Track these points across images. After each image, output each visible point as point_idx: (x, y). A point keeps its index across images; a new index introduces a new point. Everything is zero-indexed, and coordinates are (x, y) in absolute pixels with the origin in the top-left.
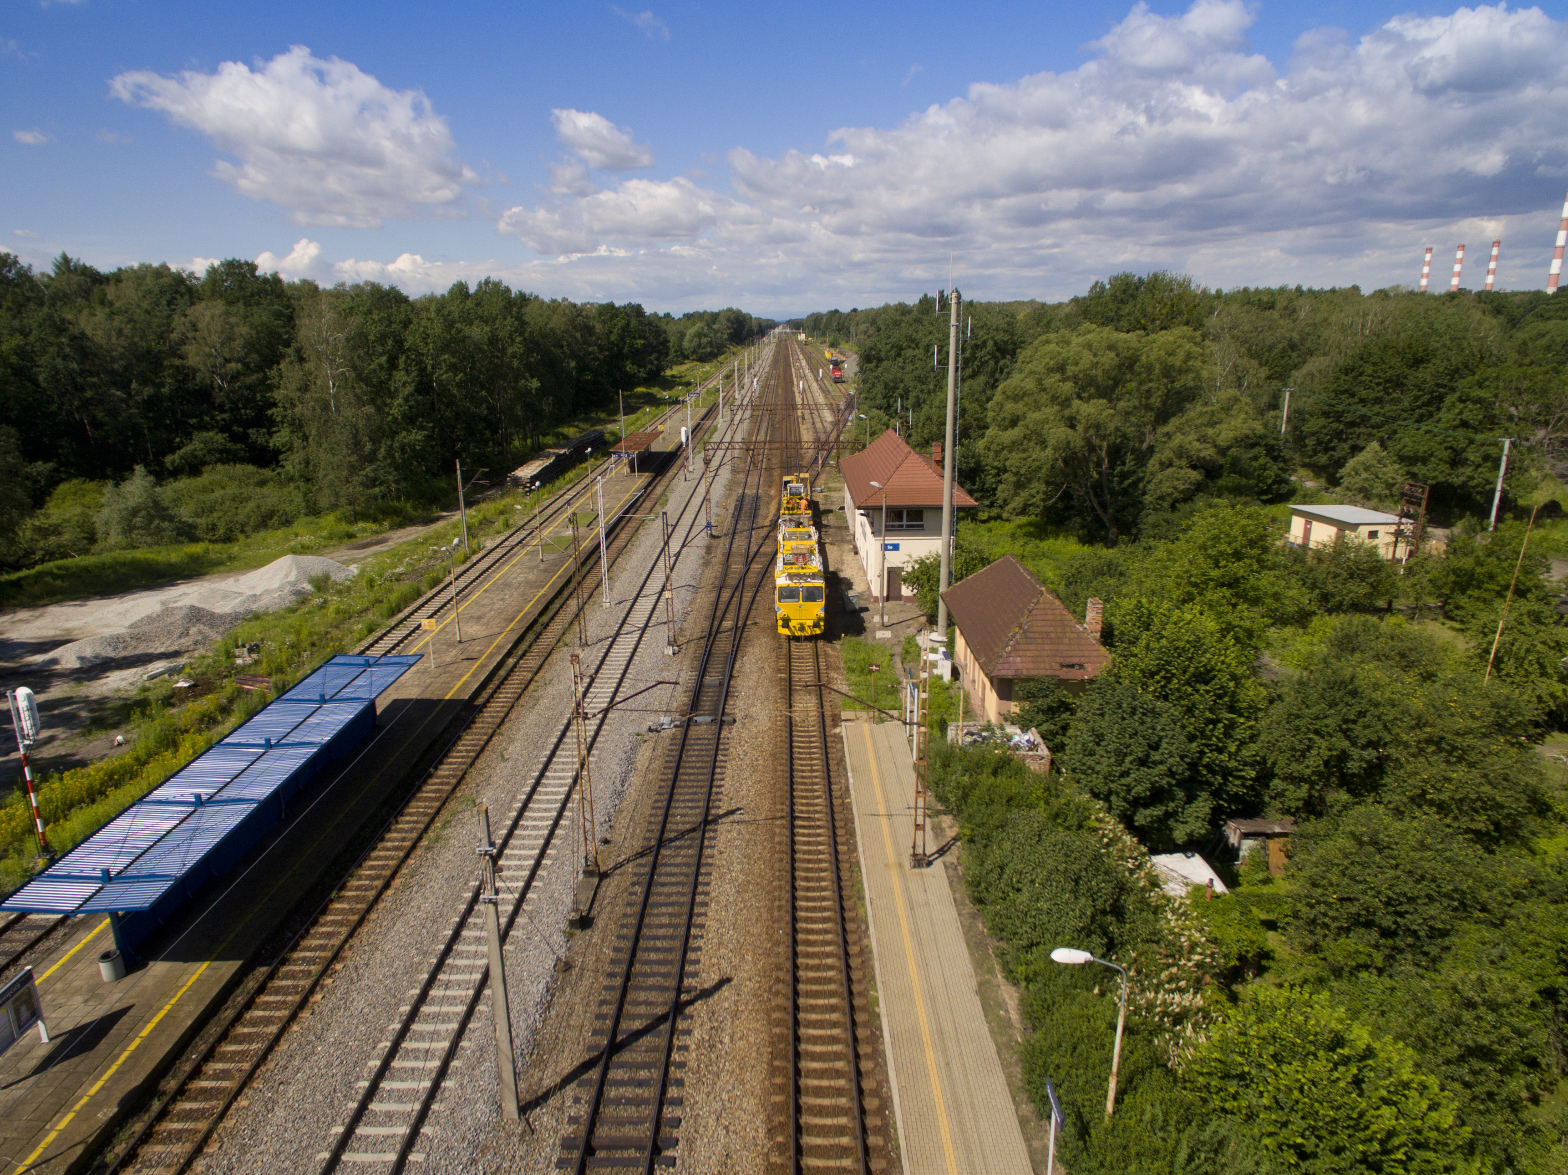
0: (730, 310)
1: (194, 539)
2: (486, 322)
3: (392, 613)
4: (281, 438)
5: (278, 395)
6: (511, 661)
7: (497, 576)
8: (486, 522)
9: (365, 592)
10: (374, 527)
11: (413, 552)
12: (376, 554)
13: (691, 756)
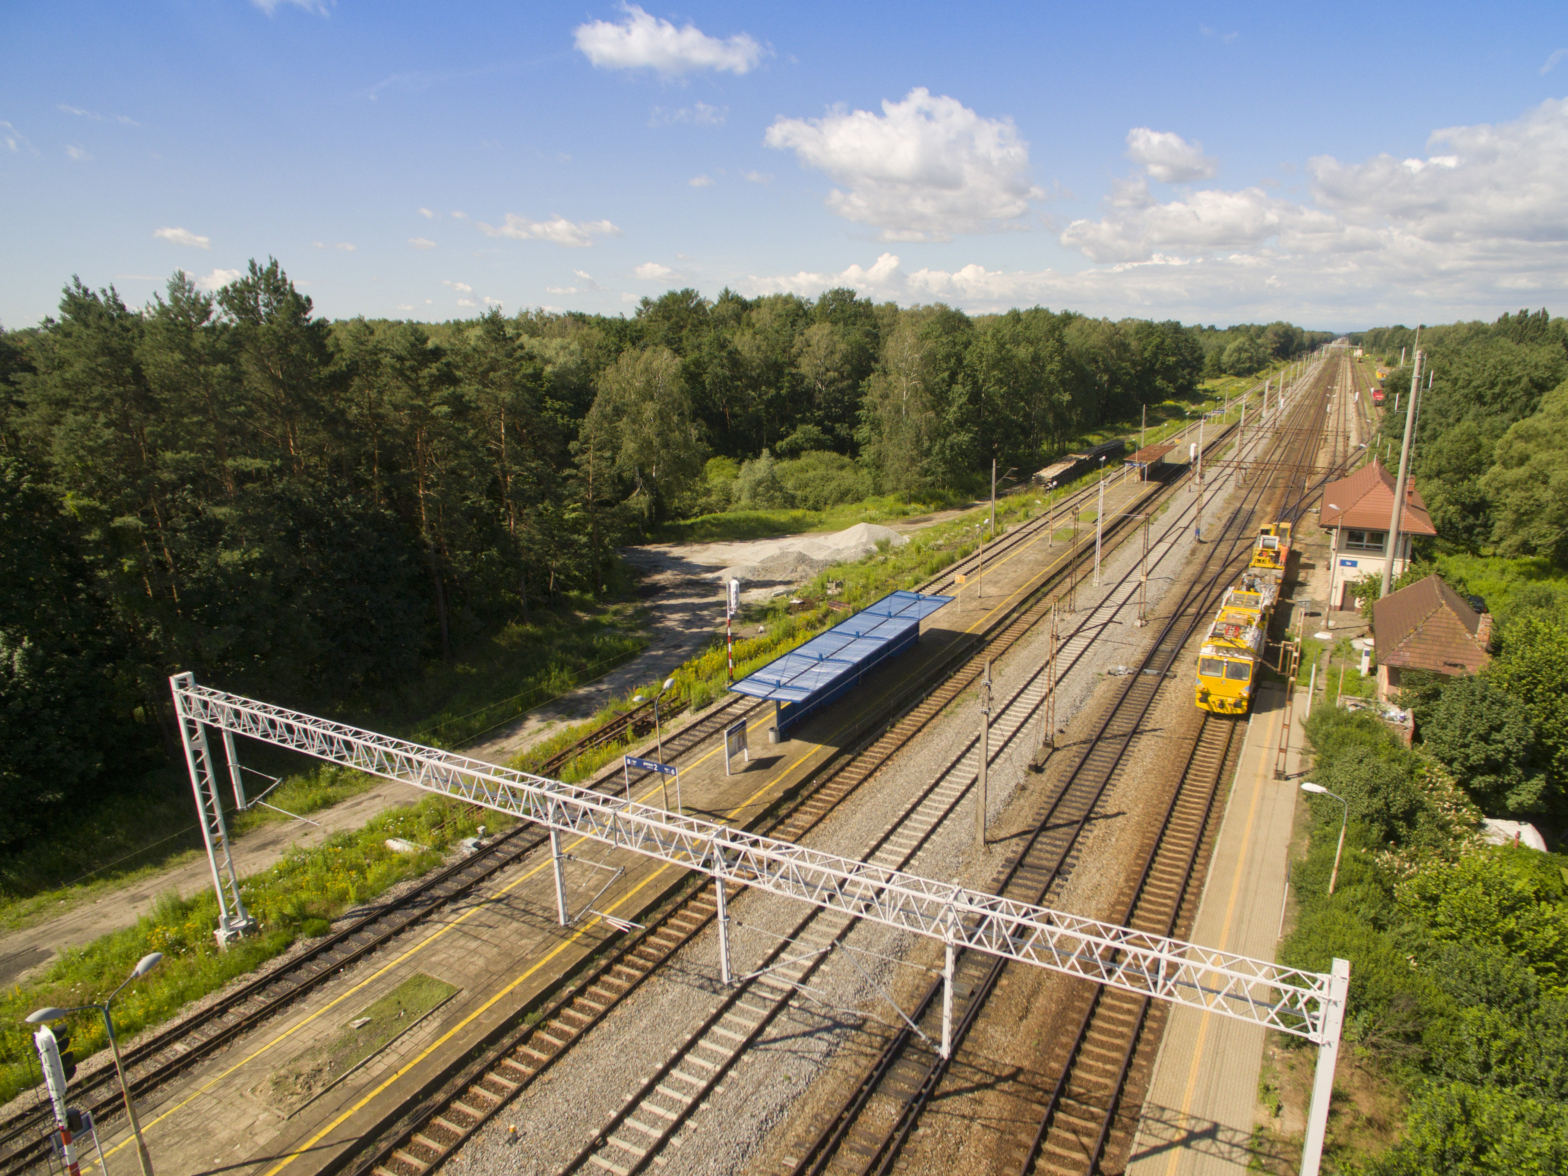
0: (1279, 324)
1: (794, 506)
2: (1032, 343)
3: (933, 572)
4: (863, 432)
5: (866, 400)
6: (1015, 615)
7: (1013, 554)
8: (1010, 512)
9: (914, 555)
10: (923, 508)
11: (951, 529)
12: (923, 529)
13: (1135, 693)
